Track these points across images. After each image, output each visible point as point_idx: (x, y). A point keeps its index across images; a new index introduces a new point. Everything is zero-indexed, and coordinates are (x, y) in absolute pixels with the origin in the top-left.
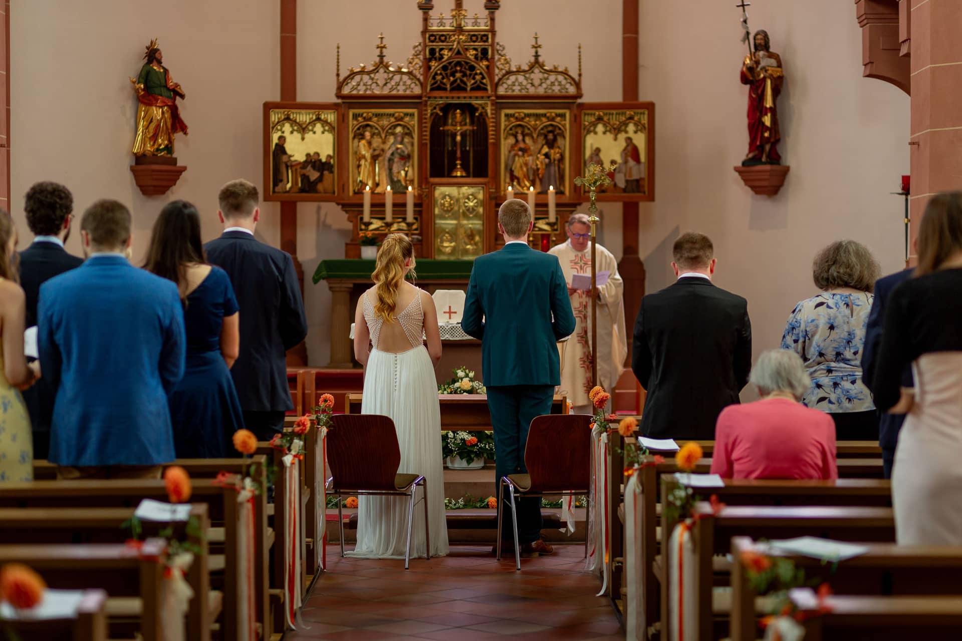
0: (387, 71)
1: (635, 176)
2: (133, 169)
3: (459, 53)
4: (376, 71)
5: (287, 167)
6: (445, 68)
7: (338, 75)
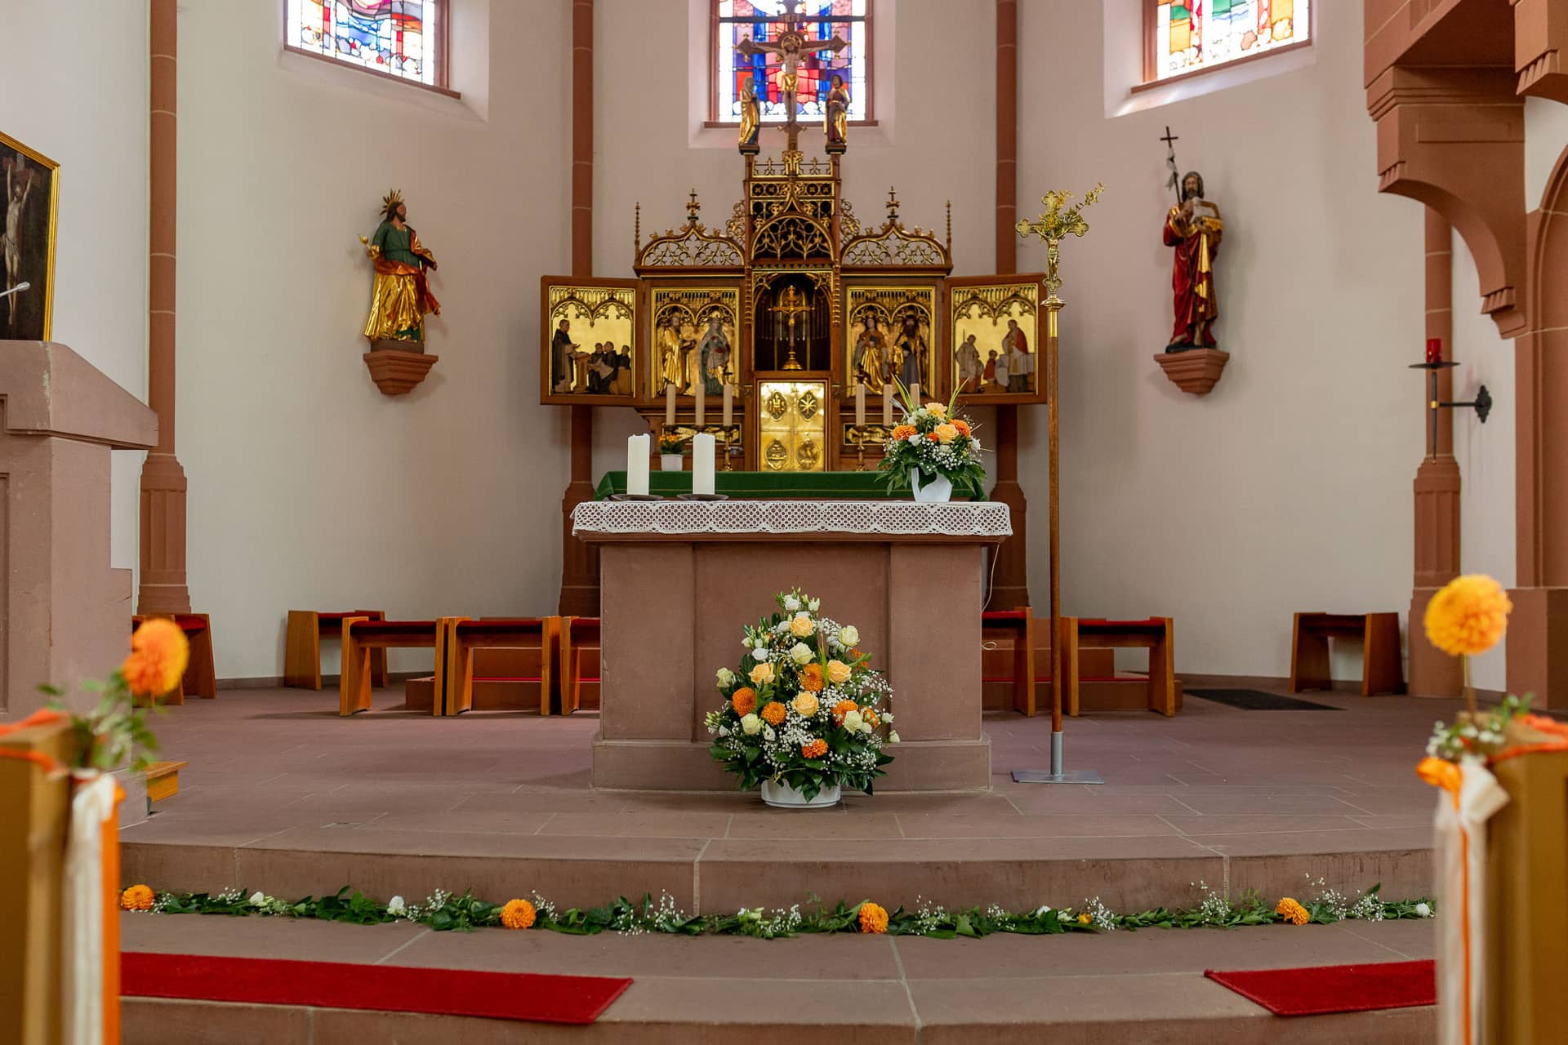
0: (700, 238)
1: (1022, 371)
2: (367, 359)
3: (792, 208)
4: (685, 238)
5: (571, 360)
6: (774, 228)
7: (637, 243)
